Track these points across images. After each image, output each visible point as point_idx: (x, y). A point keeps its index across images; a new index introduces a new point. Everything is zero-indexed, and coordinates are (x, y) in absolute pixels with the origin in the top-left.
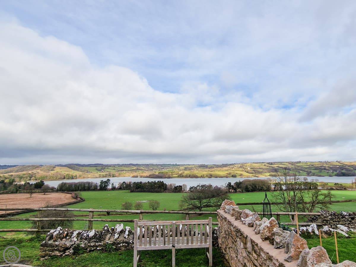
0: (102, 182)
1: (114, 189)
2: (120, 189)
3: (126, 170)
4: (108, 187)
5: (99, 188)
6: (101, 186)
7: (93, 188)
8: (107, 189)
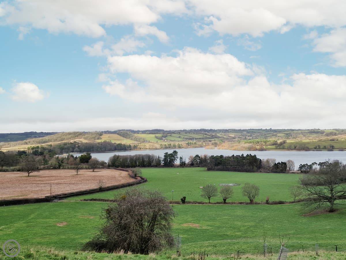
0: (166, 155)
1: (183, 165)
2: (192, 165)
3: (197, 137)
4: (175, 163)
5: (162, 163)
6: (165, 160)
7: (154, 163)
8: (173, 165)
